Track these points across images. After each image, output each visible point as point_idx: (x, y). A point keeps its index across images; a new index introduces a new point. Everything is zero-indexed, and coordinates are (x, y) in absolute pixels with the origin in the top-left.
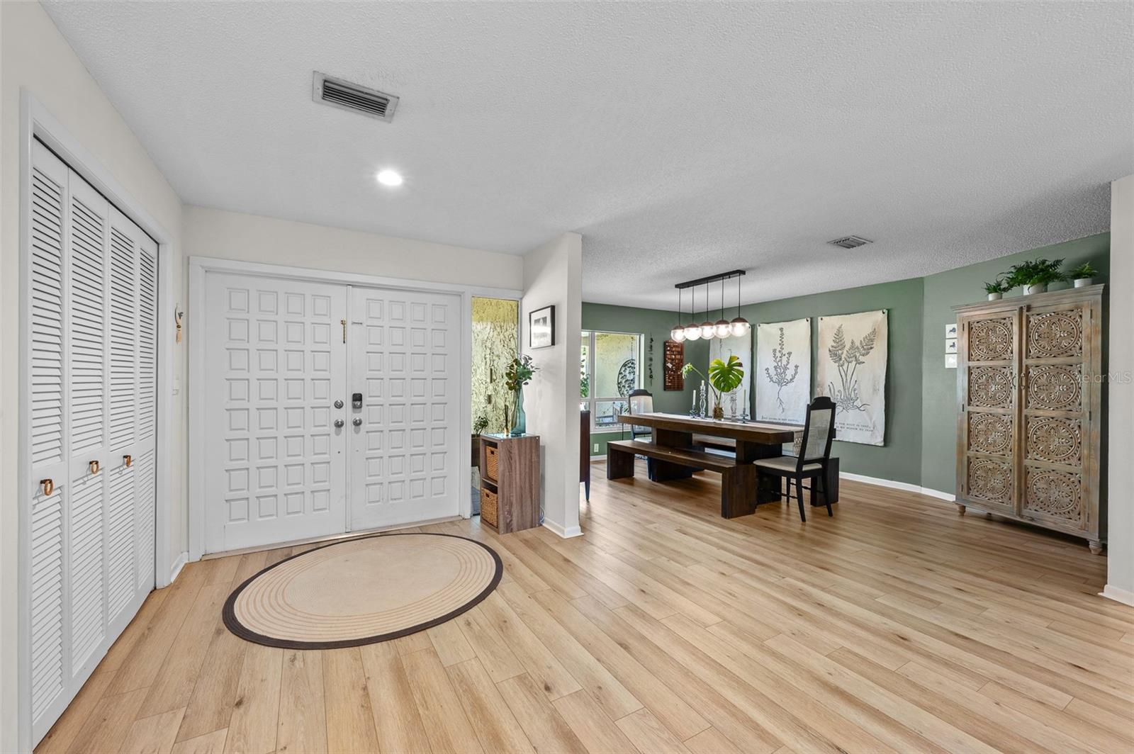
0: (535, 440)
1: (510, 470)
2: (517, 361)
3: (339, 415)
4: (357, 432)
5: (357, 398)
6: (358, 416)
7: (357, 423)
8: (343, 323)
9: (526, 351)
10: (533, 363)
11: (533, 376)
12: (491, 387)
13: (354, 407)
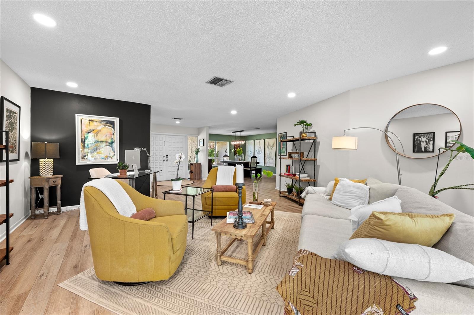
0: (200, 164)
1: (196, 169)
2: (197, 149)
3: (164, 159)
4: (167, 162)
5: (167, 155)
6: (167, 159)
7: (167, 160)
8: (165, 142)
9: (199, 147)
10: (200, 149)
11: (200, 152)
12: (191, 154)
13: (167, 157)
